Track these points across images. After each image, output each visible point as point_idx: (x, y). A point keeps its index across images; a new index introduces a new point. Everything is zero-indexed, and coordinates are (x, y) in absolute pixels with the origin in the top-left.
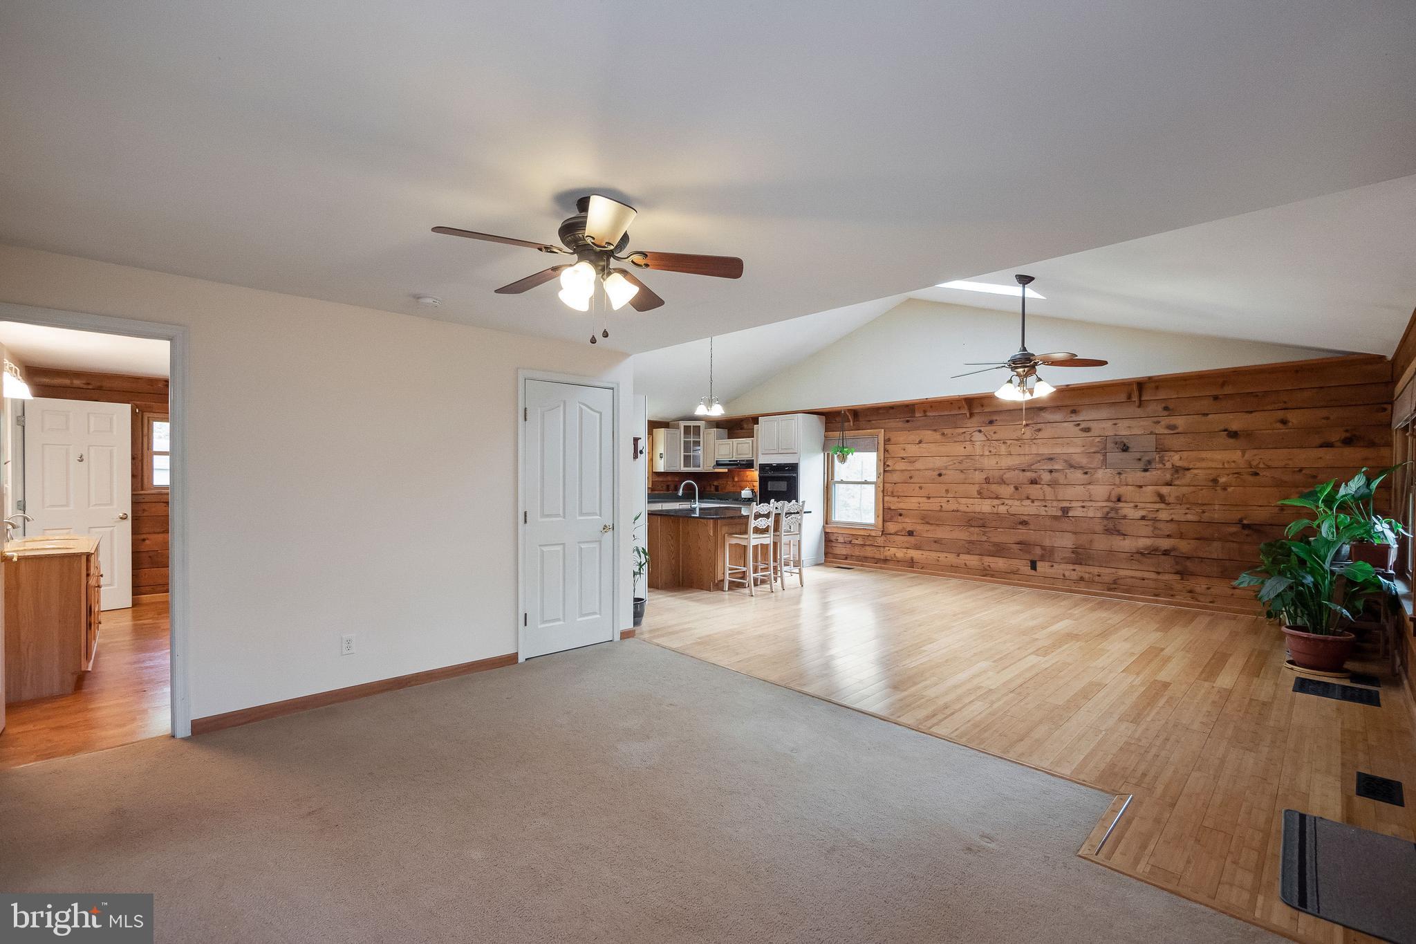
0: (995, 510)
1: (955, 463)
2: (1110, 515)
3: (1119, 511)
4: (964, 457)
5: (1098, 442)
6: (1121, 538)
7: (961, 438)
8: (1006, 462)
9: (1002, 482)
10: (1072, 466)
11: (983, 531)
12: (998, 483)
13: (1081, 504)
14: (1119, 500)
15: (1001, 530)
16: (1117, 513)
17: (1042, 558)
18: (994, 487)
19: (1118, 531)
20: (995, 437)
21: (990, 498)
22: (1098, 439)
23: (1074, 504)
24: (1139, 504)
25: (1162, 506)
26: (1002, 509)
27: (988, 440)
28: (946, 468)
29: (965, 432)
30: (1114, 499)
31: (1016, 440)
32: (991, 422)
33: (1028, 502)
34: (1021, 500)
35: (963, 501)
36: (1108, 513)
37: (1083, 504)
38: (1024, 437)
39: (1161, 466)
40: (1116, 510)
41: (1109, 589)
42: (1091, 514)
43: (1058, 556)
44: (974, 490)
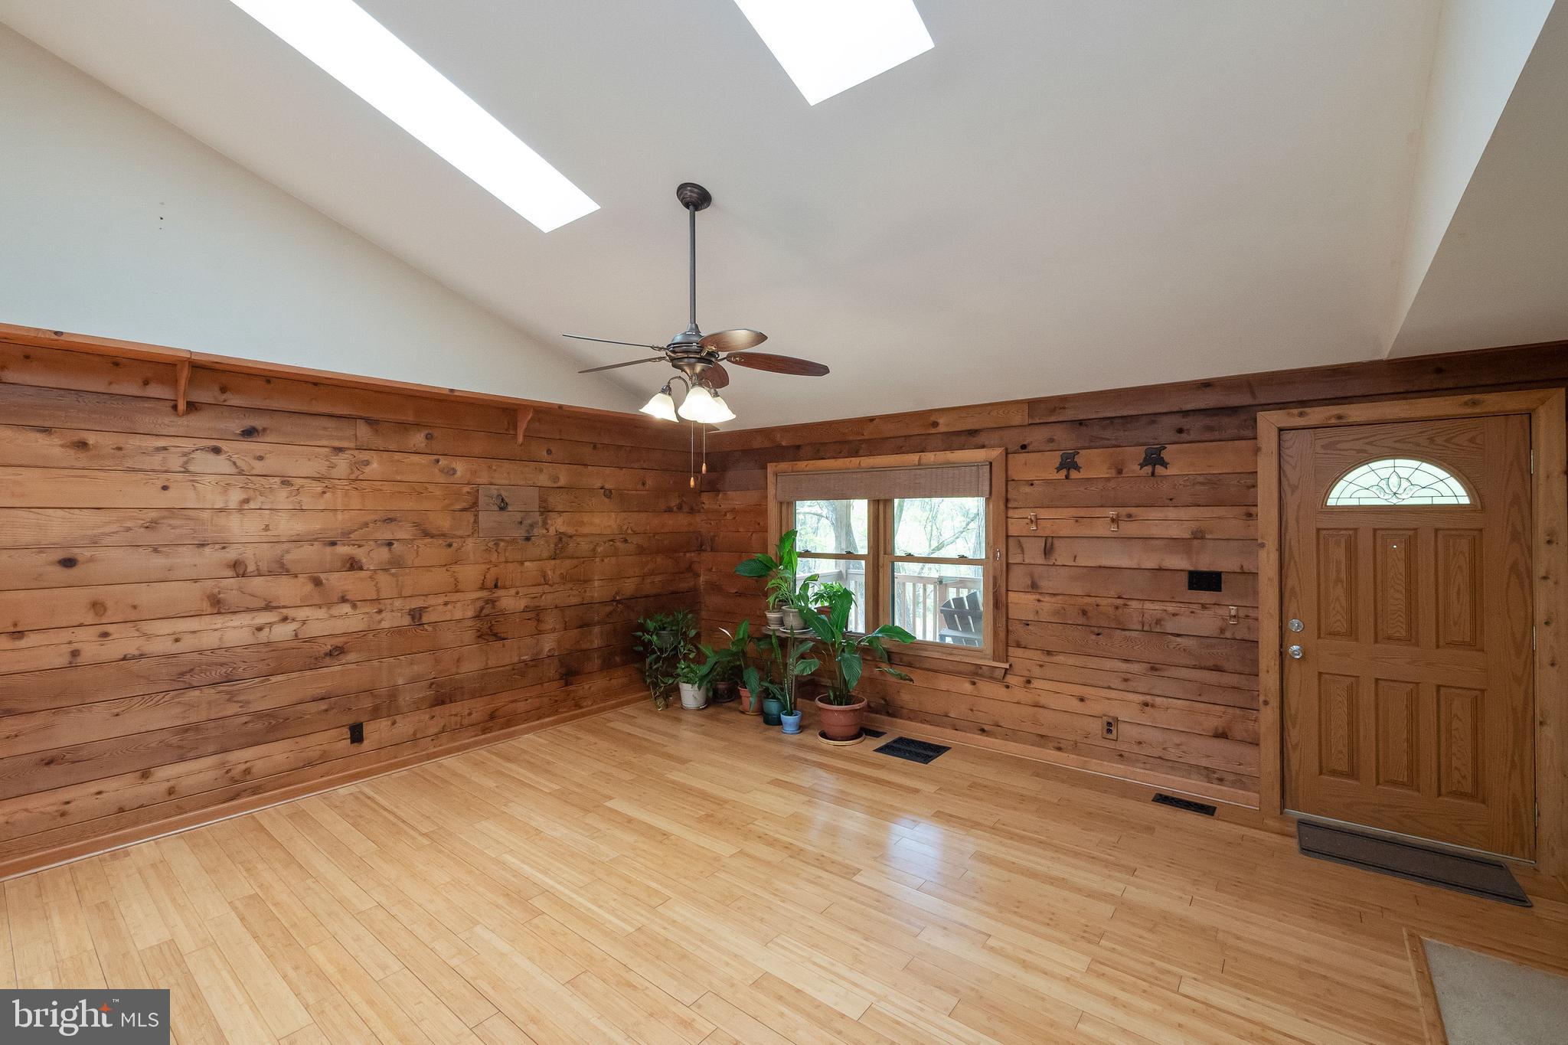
0: (263, 636)
1: (129, 529)
2: (486, 612)
3: (496, 604)
4: (165, 513)
5: (468, 492)
6: (499, 644)
7: (156, 461)
8: (287, 525)
9: (281, 569)
10: (426, 534)
11: (227, 693)
12: (271, 573)
13: (442, 599)
14: (496, 586)
15: (280, 678)
16: (494, 607)
17: (376, 713)
18: (258, 584)
19: (495, 635)
20: (259, 467)
21: (248, 610)
22: (466, 489)
23: (431, 601)
24: (520, 589)
25: (547, 588)
26: (283, 632)
27: (241, 473)
28: (94, 542)
29: (165, 449)
30: (490, 583)
31: (314, 479)
32: (249, 433)
33: (346, 608)
34: (329, 605)
35: (165, 627)
36: (482, 609)
37: (446, 599)
38: (335, 473)
39: (544, 531)
40: (492, 602)
41: (484, 732)
42: (458, 615)
43: (405, 699)
44: (189, 595)
